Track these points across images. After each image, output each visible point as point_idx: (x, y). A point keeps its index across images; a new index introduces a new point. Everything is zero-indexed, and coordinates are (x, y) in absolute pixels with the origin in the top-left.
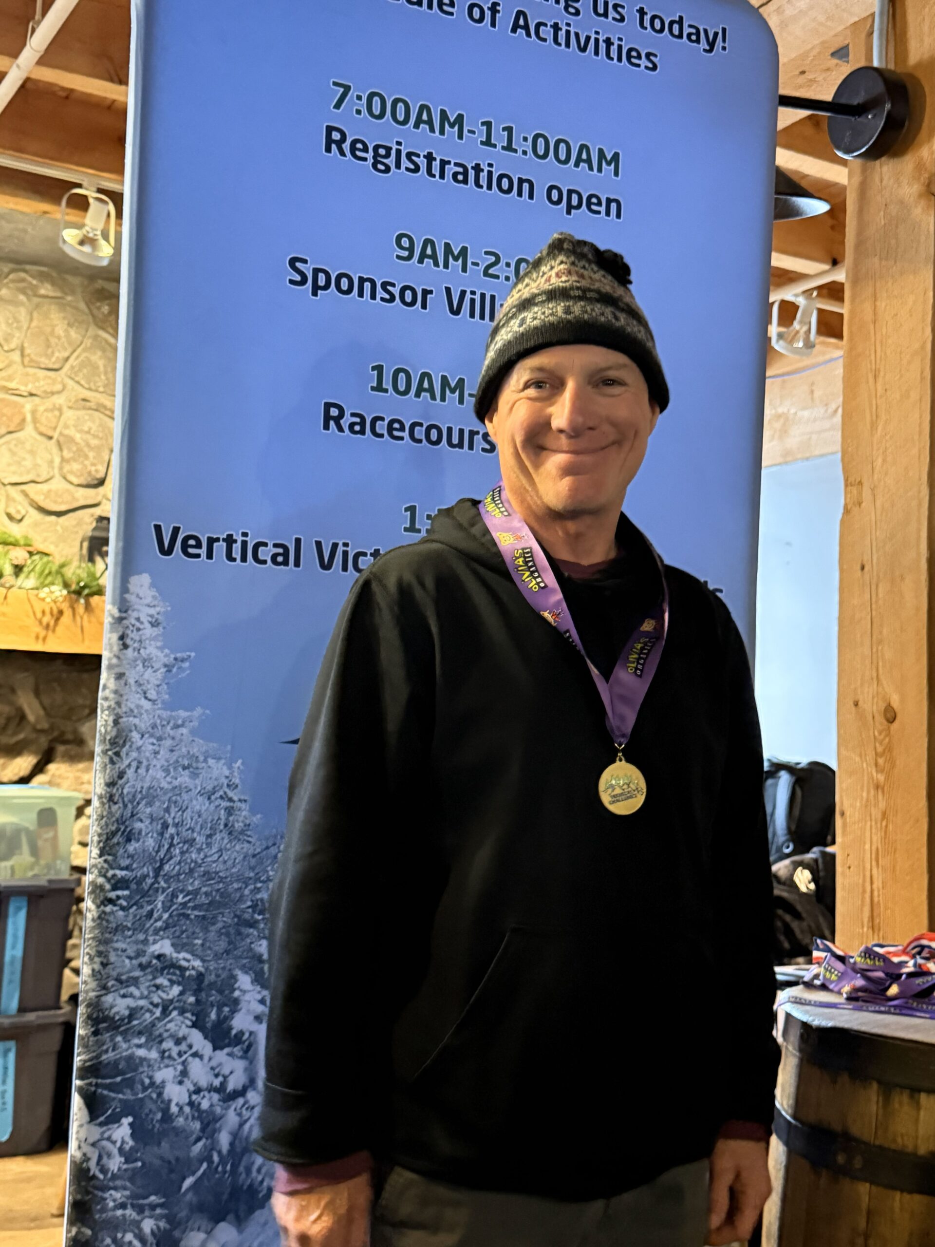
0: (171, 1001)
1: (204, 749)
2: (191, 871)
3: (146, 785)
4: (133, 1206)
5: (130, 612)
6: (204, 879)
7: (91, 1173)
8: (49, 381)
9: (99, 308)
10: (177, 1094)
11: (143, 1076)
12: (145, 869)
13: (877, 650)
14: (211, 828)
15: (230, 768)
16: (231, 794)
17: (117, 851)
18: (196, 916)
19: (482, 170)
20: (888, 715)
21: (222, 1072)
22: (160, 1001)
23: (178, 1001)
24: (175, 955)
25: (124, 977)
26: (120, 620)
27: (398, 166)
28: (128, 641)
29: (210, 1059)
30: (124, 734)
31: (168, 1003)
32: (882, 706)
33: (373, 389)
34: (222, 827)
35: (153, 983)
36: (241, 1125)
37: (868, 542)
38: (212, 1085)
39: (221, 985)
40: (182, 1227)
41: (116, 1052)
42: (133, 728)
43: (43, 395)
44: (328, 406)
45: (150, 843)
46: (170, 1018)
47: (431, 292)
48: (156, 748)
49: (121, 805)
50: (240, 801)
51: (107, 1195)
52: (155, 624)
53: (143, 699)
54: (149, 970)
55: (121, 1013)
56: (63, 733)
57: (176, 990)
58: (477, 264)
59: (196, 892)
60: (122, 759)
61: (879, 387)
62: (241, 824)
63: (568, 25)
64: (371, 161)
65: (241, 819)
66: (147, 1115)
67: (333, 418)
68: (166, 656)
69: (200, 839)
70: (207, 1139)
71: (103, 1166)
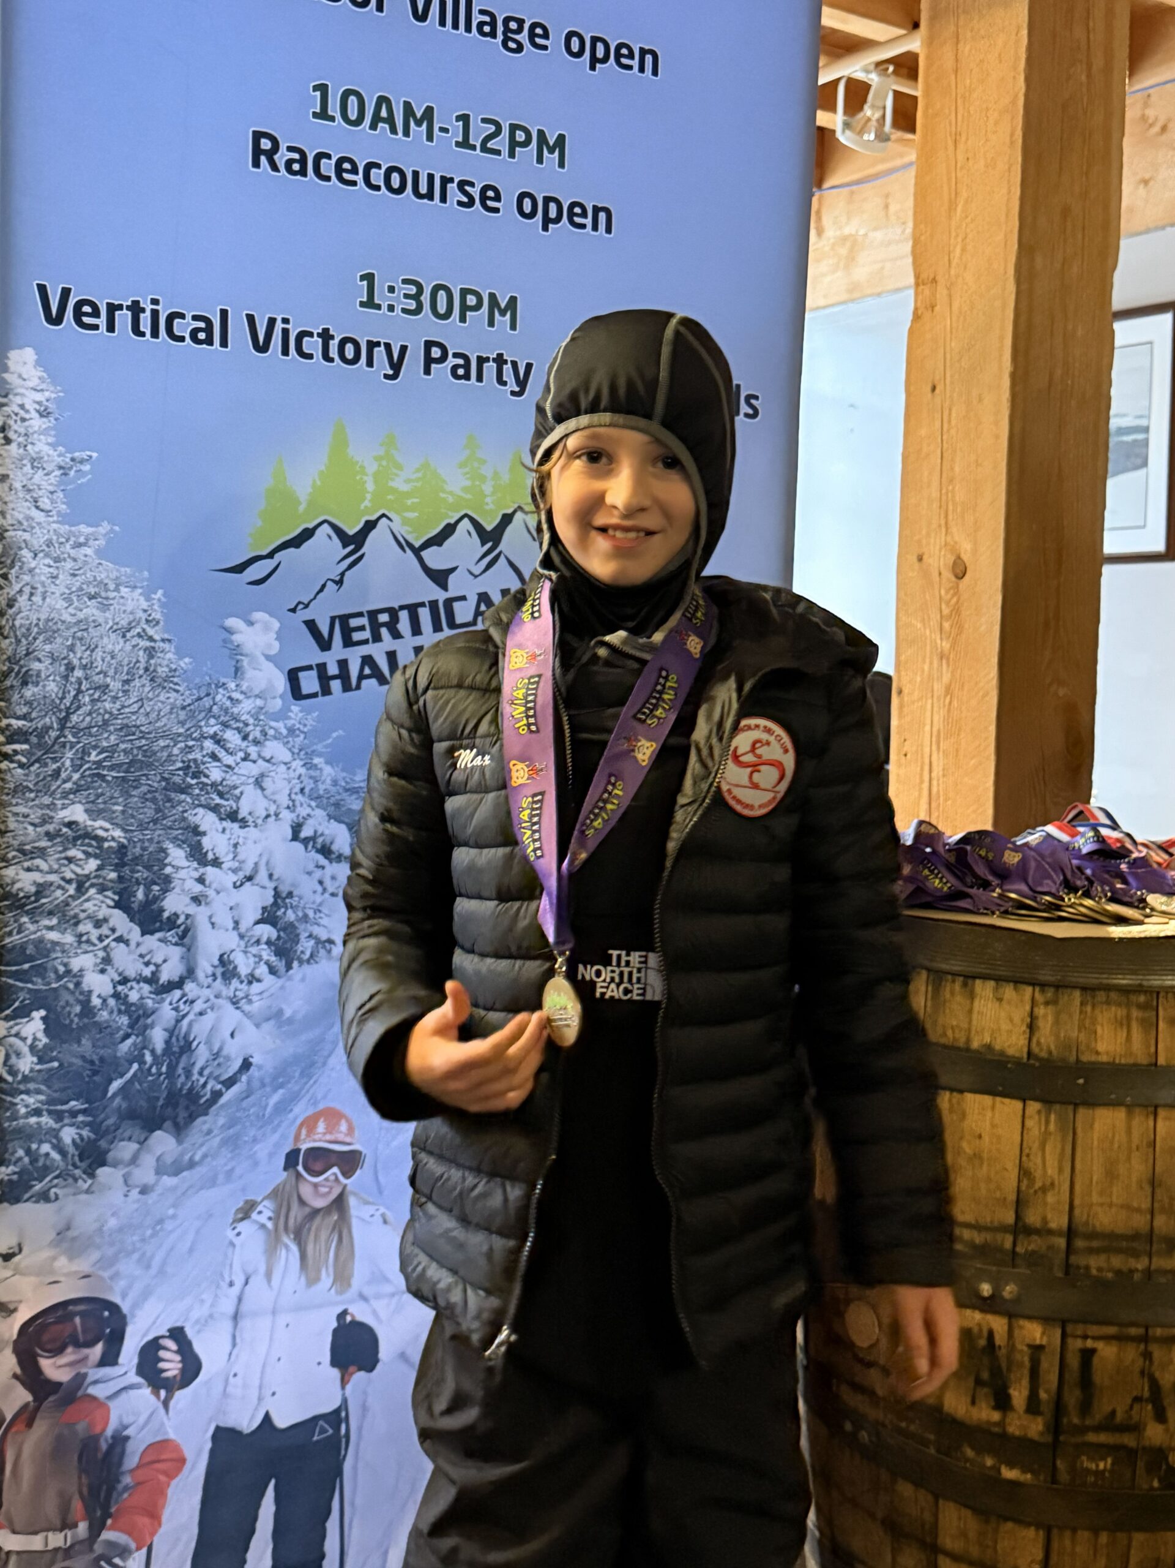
0: (88, 877)
1: (114, 575)
2: (106, 723)
3: (43, 617)
4: (50, 1112)
5: (11, 396)
6: (122, 734)
10: (99, 984)
11: (57, 963)
12: (47, 719)
13: (947, 493)
14: (127, 674)
15: (148, 599)
16: (151, 632)
17: (12, 696)
18: (114, 777)
20: (958, 571)
21: (153, 961)
22: (73, 876)
23: (96, 877)
24: (89, 823)
25: (28, 847)
28: (11, 435)
29: (138, 945)
30: (12, 552)
31: (84, 879)
32: (951, 559)
33: (315, 115)
34: (141, 672)
35: (63, 855)
36: (178, 1021)
37: (941, 355)
38: (140, 975)
39: (149, 860)
40: (110, 1137)
41: (22, 935)
42: (23, 545)
44: (258, 136)
45: (52, 687)
46: (86, 897)
48: (55, 572)
49: (13, 640)
50: (163, 640)
51: (17, 1100)
52: (44, 414)
53: (33, 509)
54: (59, 840)
55: (26, 890)
57: (93, 864)
59: (112, 750)
60: (10, 582)
61: (961, 157)
62: (166, 669)
65: (165, 663)
66: (63, 1008)
67: (265, 152)
68: (59, 455)
69: (115, 685)
70: (137, 1036)
71: (11, 1067)
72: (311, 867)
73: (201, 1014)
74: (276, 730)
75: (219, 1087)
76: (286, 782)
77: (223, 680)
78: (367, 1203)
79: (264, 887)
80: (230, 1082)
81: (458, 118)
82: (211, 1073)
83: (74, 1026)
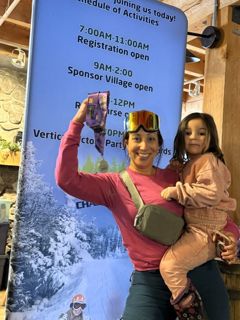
0: (34, 244)
1: (44, 184)
2: (40, 213)
3: (30, 192)
4: (23, 293)
5: (27, 150)
6: (43, 215)
7: (14, 285)
8: (7, 97)
9: (20, 79)
10: (35, 267)
12: (29, 212)
14: (45, 203)
15: (50, 188)
16: (50, 195)
17: (22, 208)
18: (41, 224)
19: (116, 48)
21: (46, 262)
22: (31, 244)
23: (36, 244)
24: (35, 233)
25: (23, 238)
26: (25, 152)
27: (95, 46)
28: (27, 157)
29: (43, 258)
30: (25, 179)
34: (48, 203)
35: (30, 240)
36: (50, 275)
38: (43, 265)
39: (46, 241)
40: (35, 299)
41: (20, 256)
42: (27, 178)
43: (5, 100)
44: (77, 103)
45: (30, 206)
46: (34, 248)
47: (102, 76)
48: (32, 183)
49: (23, 196)
50: (52, 197)
51: (17, 290)
52: (33, 153)
53: (30, 171)
54: (29, 236)
55: (22, 247)
56: (8, 186)
57: (35, 242)
58: (114, 70)
59: (41, 218)
60: (24, 186)
61: (211, 104)
63: (137, 14)
64: (89, 44)
65: (52, 201)
66: (28, 271)
67: (78, 106)
68: (36, 161)
69: (42, 205)
70: (42, 278)
71: (16, 283)
72: (79, 243)
73: (55, 273)
74: (73, 215)
75: (57, 289)
76: (74, 225)
77: (63, 205)
78: (86, 315)
79: (69, 247)
80: (60, 288)
81: (114, 99)
82: (56, 286)
83: (29, 275)
